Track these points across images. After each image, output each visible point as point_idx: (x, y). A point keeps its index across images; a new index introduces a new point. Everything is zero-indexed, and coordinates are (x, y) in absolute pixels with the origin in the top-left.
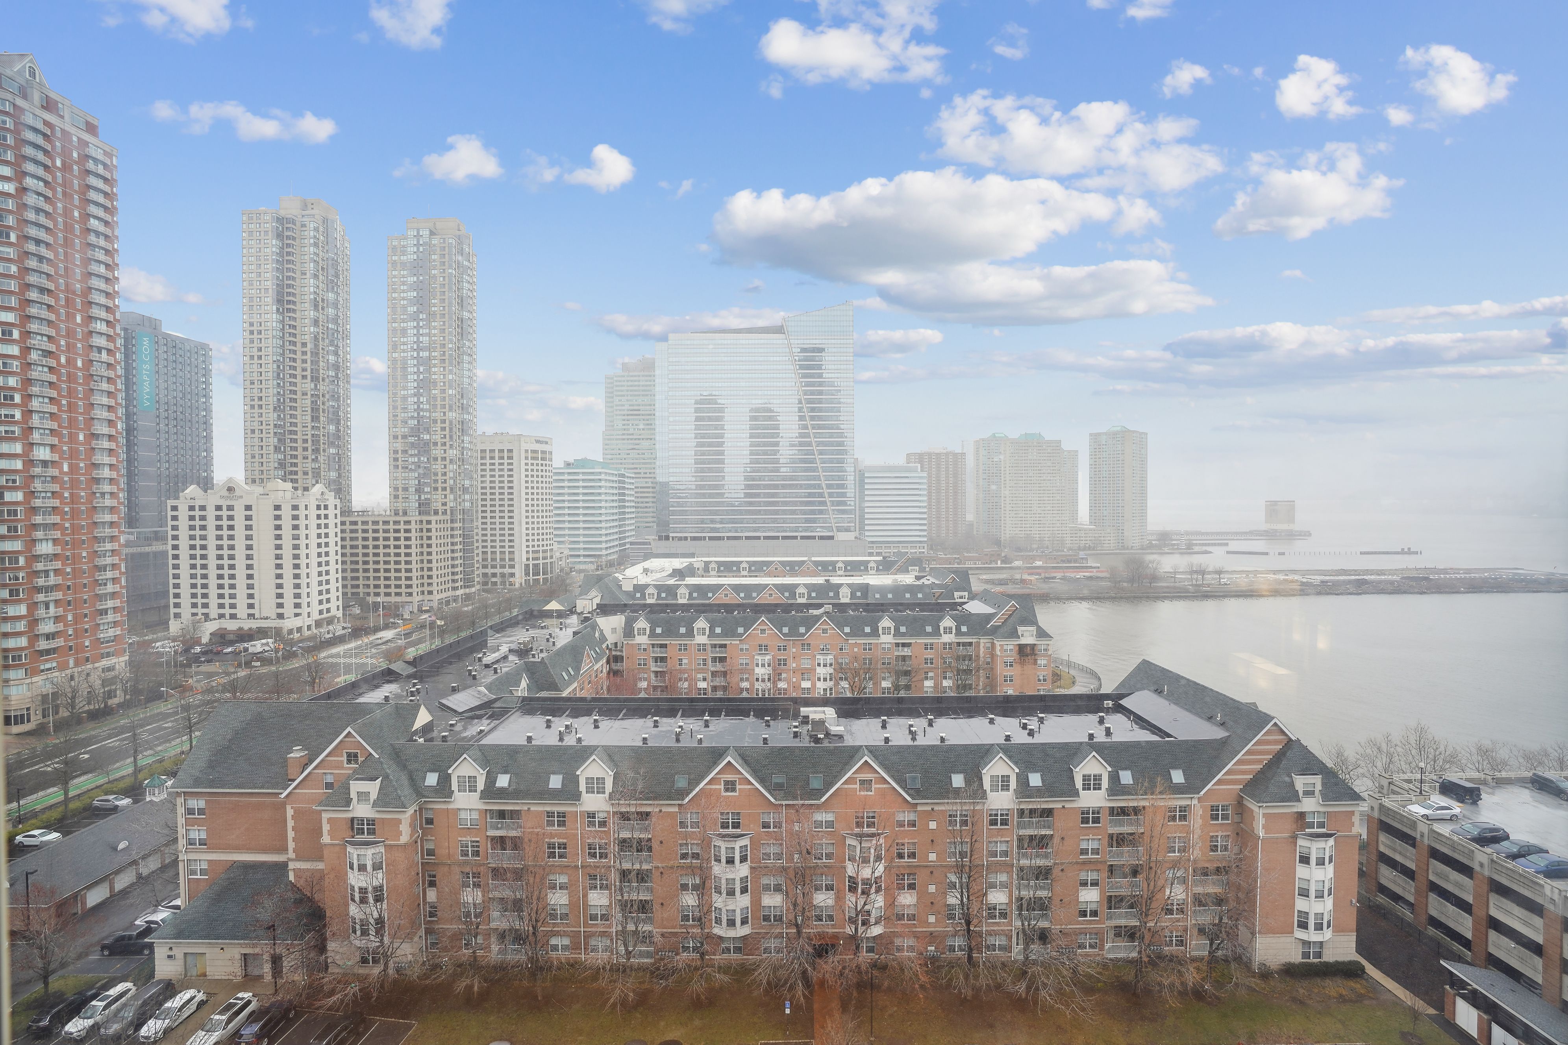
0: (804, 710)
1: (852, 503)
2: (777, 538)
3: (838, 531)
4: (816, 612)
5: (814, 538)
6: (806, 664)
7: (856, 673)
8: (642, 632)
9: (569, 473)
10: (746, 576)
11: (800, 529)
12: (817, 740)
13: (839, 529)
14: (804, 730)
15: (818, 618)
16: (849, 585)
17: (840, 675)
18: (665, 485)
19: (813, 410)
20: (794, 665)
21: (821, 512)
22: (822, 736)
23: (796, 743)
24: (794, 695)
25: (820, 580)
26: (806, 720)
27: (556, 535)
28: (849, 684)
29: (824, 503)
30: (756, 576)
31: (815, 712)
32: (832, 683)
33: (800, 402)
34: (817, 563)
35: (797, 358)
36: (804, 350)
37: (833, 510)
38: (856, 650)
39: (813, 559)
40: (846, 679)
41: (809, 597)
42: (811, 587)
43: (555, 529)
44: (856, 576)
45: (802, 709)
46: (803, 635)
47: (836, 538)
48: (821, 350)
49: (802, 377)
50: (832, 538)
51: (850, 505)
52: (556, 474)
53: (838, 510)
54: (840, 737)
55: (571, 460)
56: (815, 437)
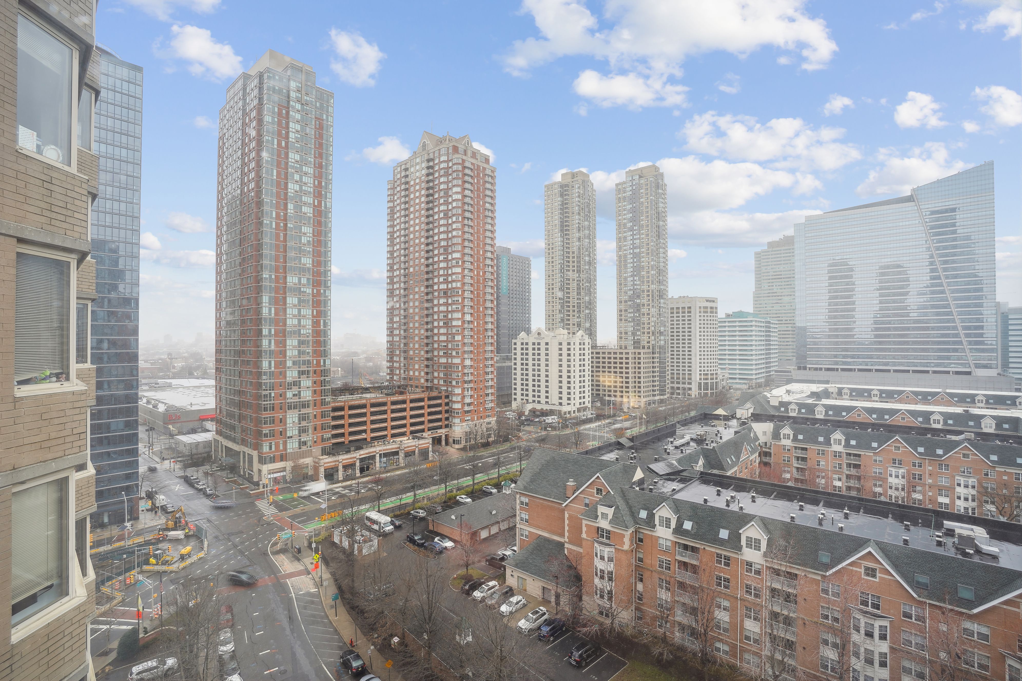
0: (948, 524)
1: (994, 343)
2: (908, 371)
3: (976, 367)
4: (954, 438)
5: (948, 372)
6: (944, 482)
7: (1007, 499)
8: (787, 437)
9: (729, 322)
10: (877, 401)
11: (932, 365)
12: (965, 554)
13: (978, 366)
14: (949, 541)
15: (958, 443)
16: (994, 417)
17: (985, 498)
18: (804, 329)
19: (946, 262)
20: (930, 481)
21: (956, 350)
22: (972, 552)
23: (940, 551)
24: (930, 507)
25: (959, 410)
26: (950, 533)
27: (720, 364)
28: (997, 508)
29: (961, 343)
30: (887, 402)
31: (962, 528)
32: (975, 504)
33: (932, 256)
34: (952, 395)
35: (928, 220)
36: (933, 213)
37: (970, 349)
38: (1005, 478)
39: (948, 391)
40: (993, 503)
41: (945, 423)
42: (947, 416)
43: (720, 359)
44: (1000, 409)
45: (945, 522)
46: (941, 456)
47: (973, 374)
48: (954, 210)
49: (934, 236)
50: (969, 373)
51: (991, 345)
52: (720, 322)
53: (976, 349)
54: (995, 557)
55: (731, 313)
56: (948, 286)
